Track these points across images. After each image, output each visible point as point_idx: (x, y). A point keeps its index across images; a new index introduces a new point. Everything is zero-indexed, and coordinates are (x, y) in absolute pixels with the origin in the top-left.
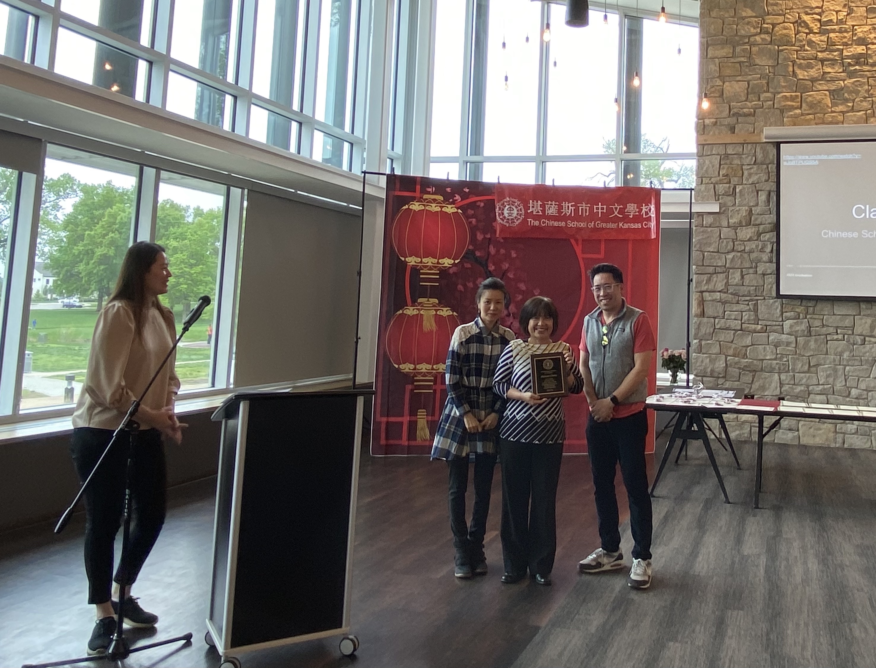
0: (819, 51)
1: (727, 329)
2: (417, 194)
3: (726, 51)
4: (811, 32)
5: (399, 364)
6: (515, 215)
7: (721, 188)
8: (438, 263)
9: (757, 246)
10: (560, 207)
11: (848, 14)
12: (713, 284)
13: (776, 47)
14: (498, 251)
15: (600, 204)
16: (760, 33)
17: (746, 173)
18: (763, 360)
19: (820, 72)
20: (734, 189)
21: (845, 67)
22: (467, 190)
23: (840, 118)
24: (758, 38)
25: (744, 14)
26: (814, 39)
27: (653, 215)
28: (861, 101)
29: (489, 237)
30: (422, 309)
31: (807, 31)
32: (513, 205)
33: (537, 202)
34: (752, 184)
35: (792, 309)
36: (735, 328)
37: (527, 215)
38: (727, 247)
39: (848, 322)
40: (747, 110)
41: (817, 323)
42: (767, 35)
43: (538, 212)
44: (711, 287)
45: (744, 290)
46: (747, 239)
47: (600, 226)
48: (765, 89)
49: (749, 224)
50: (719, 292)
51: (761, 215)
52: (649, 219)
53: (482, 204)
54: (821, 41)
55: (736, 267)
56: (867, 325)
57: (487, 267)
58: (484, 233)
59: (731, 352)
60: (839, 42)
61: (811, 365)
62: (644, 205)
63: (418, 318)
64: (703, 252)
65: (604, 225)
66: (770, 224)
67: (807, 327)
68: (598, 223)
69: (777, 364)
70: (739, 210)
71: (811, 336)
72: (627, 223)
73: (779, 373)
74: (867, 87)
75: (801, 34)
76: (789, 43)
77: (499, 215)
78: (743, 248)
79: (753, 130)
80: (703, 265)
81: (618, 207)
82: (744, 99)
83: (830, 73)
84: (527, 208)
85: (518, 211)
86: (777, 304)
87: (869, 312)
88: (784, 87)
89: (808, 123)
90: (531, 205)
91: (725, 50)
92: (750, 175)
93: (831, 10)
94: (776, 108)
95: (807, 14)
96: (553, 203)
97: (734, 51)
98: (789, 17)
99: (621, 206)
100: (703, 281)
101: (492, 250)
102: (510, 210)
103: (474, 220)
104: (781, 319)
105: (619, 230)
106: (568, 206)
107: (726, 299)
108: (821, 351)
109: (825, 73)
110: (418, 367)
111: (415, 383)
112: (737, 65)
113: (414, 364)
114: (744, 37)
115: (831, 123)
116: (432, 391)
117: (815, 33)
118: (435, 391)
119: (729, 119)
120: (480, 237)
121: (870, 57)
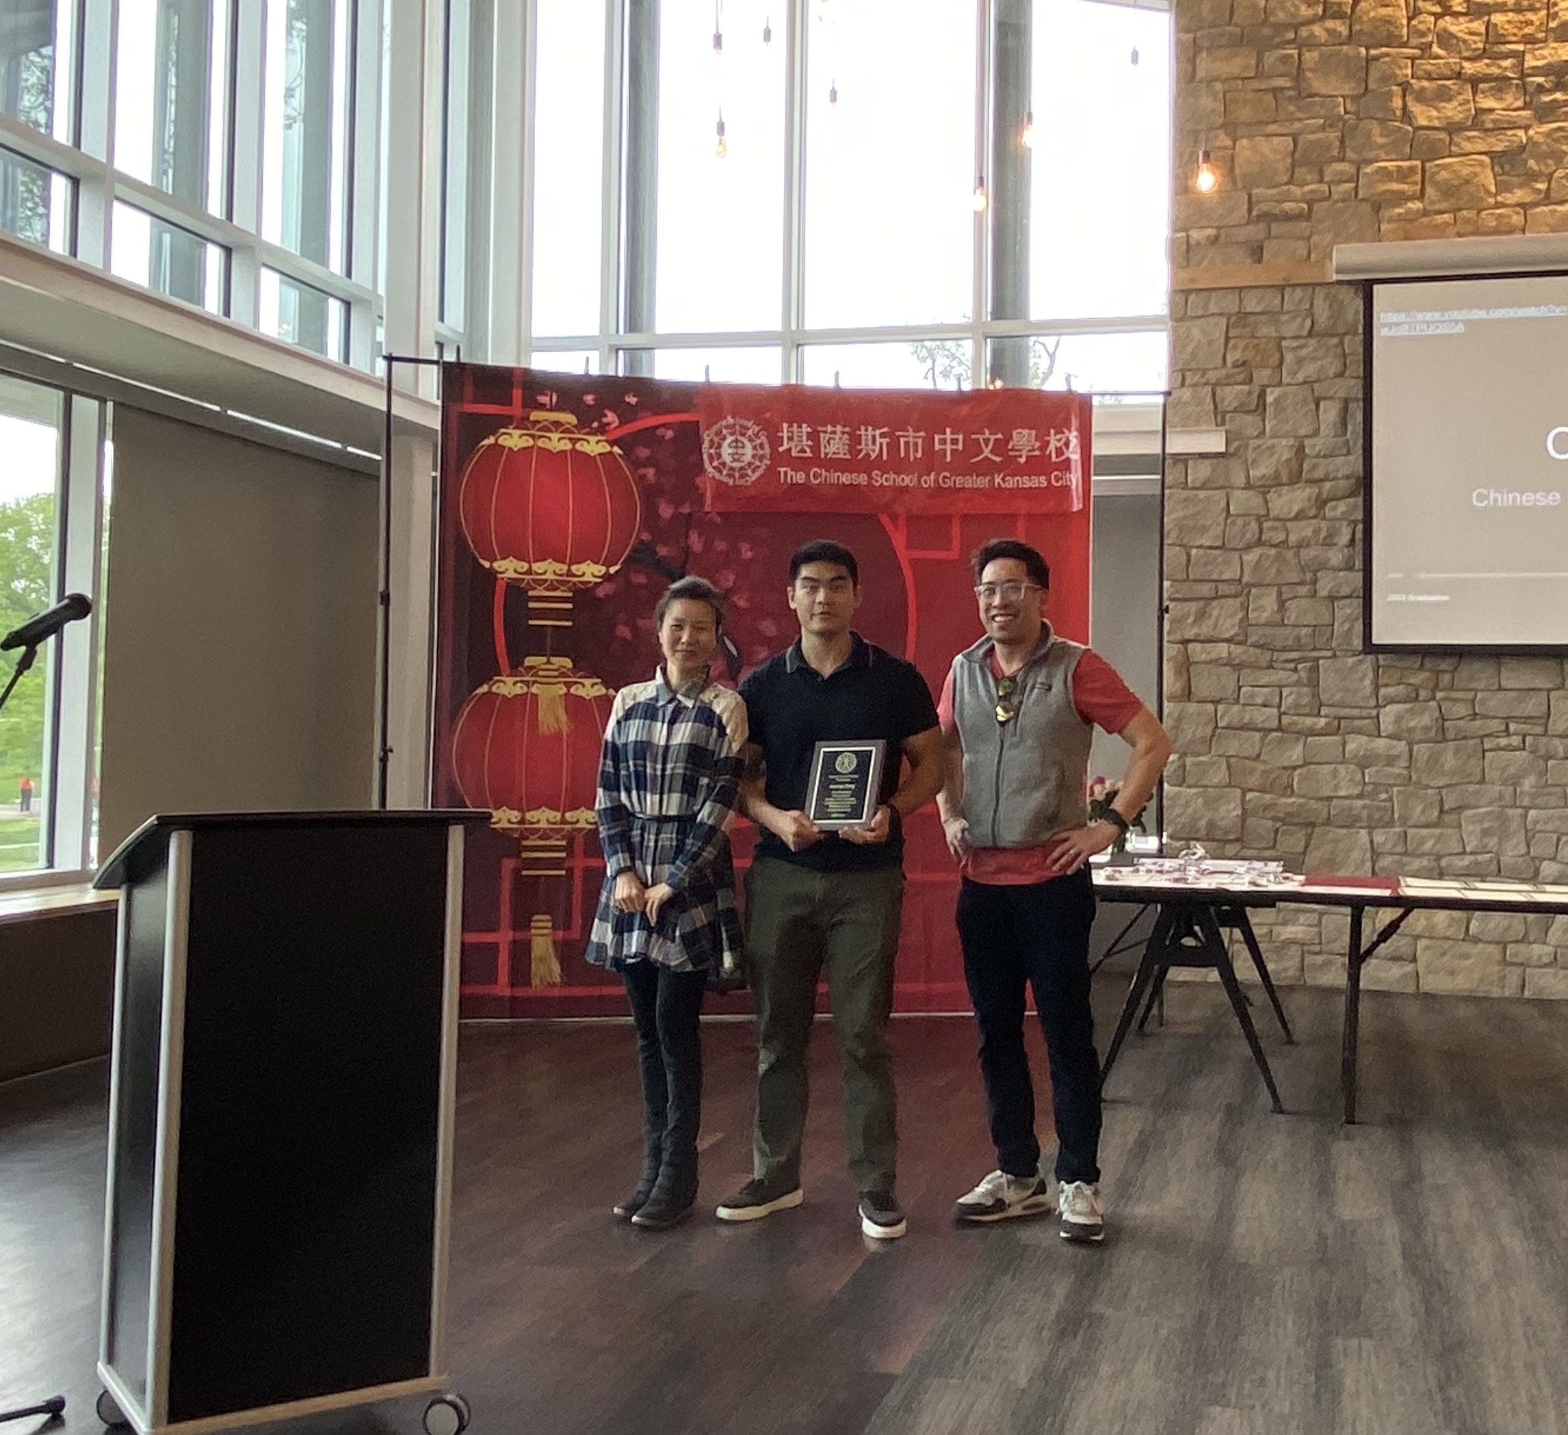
0: (1467, 59)
1: (1244, 728)
2: (516, 410)
3: (1241, 62)
4: (1449, 10)
7: (1230, 395)
8: (570, 573)
9: (1317, 531)
10: (855, 440)
12: (1210, 623)
13: (1363, 50)
14: (708, 546)
15: (948, 430)
16: (1324, 17)
17: (1289, 357)
18: (1330, 798)
19: (1469, 110)
20: (1262, 395)
21: (1530, 95)
22: (633, 400)
23: (1517, 219)
24: (1317, 29)
26: (1453, 29)
27: (1075, 456)
29: (688, 511)
30: (534, 682)
31: (1438, 9)
32: (743, 435)
33: (800, 426)
34: (1305, 383)
35: (1401, 678)
36: (1266, 725)
37: (779, 458)
38: (1243, 533)
39: (1533, 706)
40: (1293, 205)
41: (1462, 710)
42: (1339, 22)
43: (803, 450)
44: (1205, 629)
45: (1284, 636)
46: (1292, 515)
47: (950, 483)
48: (1335, 153)
49: (1296, 478)
50: (1228, 641)
51: (1325, 456)
52: (1066, 465)
53: (670, 434)
54: (1472, 33)
55: (1268, 580)
58: (676, 502)
59: (1253, 781)
60: (1515, 35)
61: (1446, 807)
62: (1052, 431)
63: (526, 703)
64: (1187, 548)
65: (959, 481)
66: (1347, 477)
67: (1437, 720)
68: (945, 477)
69: (1365, 807)
70: (1273, 446)
71: (1445, 740)
72: (1013, 475)
73: (1371, 829)
75: (1421, 18)
76: (1391, 40)
77: (711, 458)
78: (1282, 537)
79: (1306, 253)
80: (1187, 580)
81: (993, 437)
82: (1286, 179)
83: (1492, 110)
84: (775, 441)
85: (754, 448)
86: (1364, 666)
88: (1381, 147)
89: (1439, 231)
90: (785, 435)
91: (1239, 60)
92: (1299, 362)
94: (1363, 200)
96: (839, 428)
97: (1259, 61)
99: (1000, 436)
100: (1188, 615)
101: (696, 542)
102: (736, 447)
103: (650, 473)
104: (1373, 703)
105: (996, 493)
106: (874, 437)
107: (1244, 658)
108: (1470, 775)
109: (1481, 111)
110: (529, 816)
111: (525, 855)
112: (1270, 97)
113: (520, 810)
114: (1286, 27)
115: (1496, 232)
116: (563, 872)
117: (1457, 15)
118: (570, 871)
119: (1251, 228)
120: (666, 511)
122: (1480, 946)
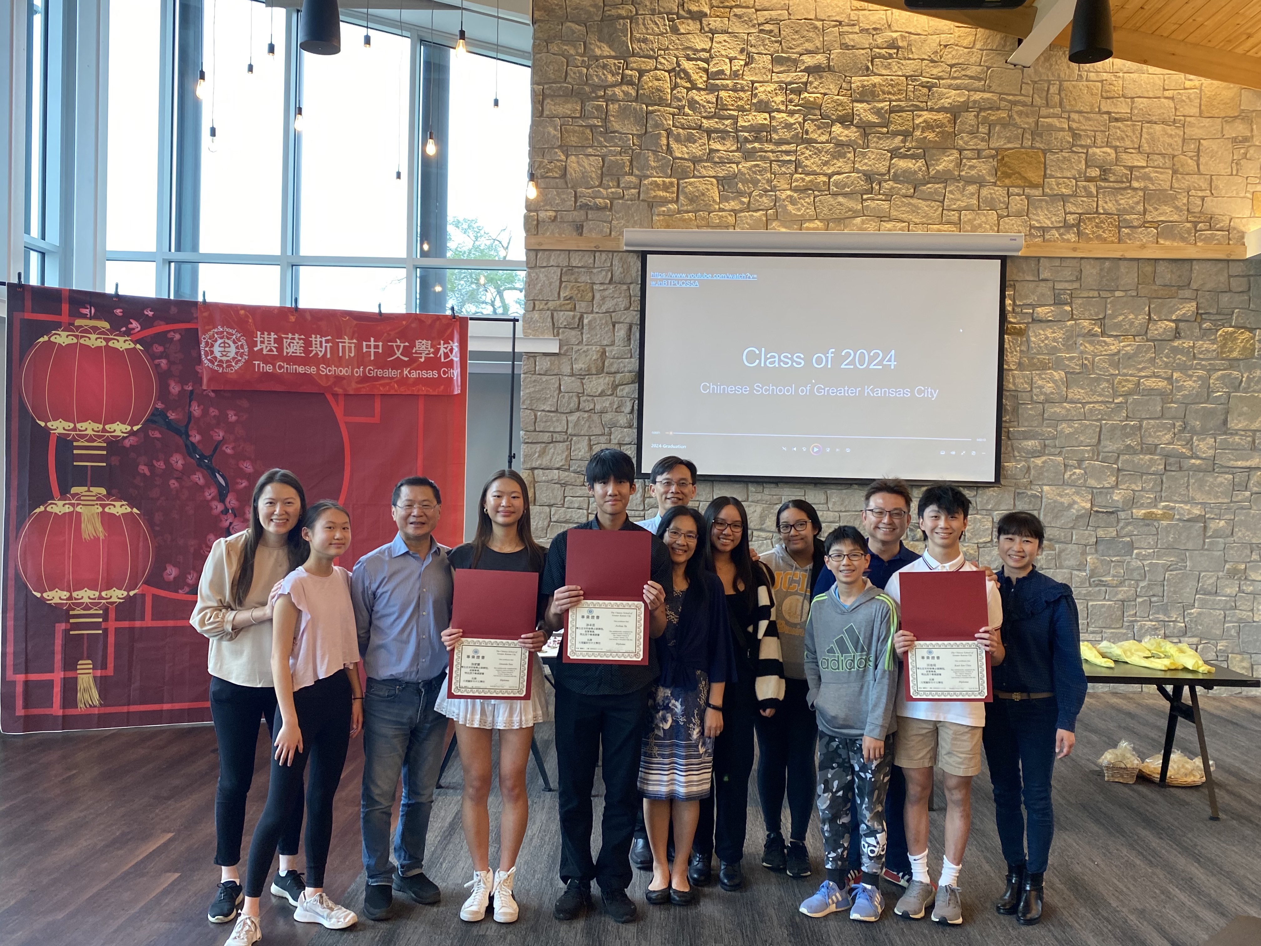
0: (705, 118)
1: (567, 522)
2: (64, 318)
3: (569, 108)
4: (694, 87)
5: (43, 591)
6: (232, 354)
7: (562, 318)
8: (104, 430)
9: (612, 404)
10: (308, 344)
11: (746, 64)
12: (548, 457)
13: (644, 106)
14: (205, 413)
15: (372, 339)
16: (621, 83)
17: (598, 296)
19: (706, 149)
20: (581, 318)
21: (741, 142)
22: (151, 314)
23: (731, 220)
24: (617, 91)
25: (598, 52)
26: (697, 98)
27: (456, 358)
28: (761, 196)
29: (190, 388)
30: (78, 504)
31: (688, 85)
32: (228, 338)
33: (269, 334)
34: (607, 312)
37: (254, 355)
38: (569, 404)
40: (601, 201)
42: (630, 87)
43: (271, 350)
44: (545, 462)
46: (597, 394)
47: (373, 374)
48: (627, 169)
49: (601, 371)
50: (558, 469)
51: (618, 358)
52: (450, 364)
53: (177, 337)
54: (709, 102)
55: (583, 433)
57: (188, 436)
58: (182, 382)
60: (733, 105)
62: (442, 342)
63: (74, 519)
64: (535, 411)
65: (380, 373)
66: (630, 372)
68: (370, 370)
70: (588, 350)
72: (416, 369)
74: (769, 175)
75: (679, 89)
76: (662, 102)
77: (206, 354)
78: (592, 406)
79: (608, 231)
80: (535, 431)
81: (402, 345)
82: (597, 183)
83: (718, 151)
84: (252, 344)
85: (237, 348)
87: (760, 497)
88: (654, 168)
89: (686, 223)
90: (259, 339)
91: (569, 106)
92: (603, 298)
93: (722, 55)
94: (643, 200)
95: (689, 59)
96: (297, 336)
97: (583, 109)
98: (663, 61)
99: (407, 344)
100: (535, 452)
101: (196, 410)
102: (225, 347)
103: (163, 363)
105: (403, 381)
106: (321, 342)
107: (568, 481)
109: (711, 151)
110: (75, 594)
111: (72, 621)
112: (588, 131)
113: (69, 591)
114: (599, 87)
115: (719, 226)
116: (101, 632)
117: (699, 89)
118: (106, 631)
119: (575, 213)
120: (174, 388)
121: (775, 130)
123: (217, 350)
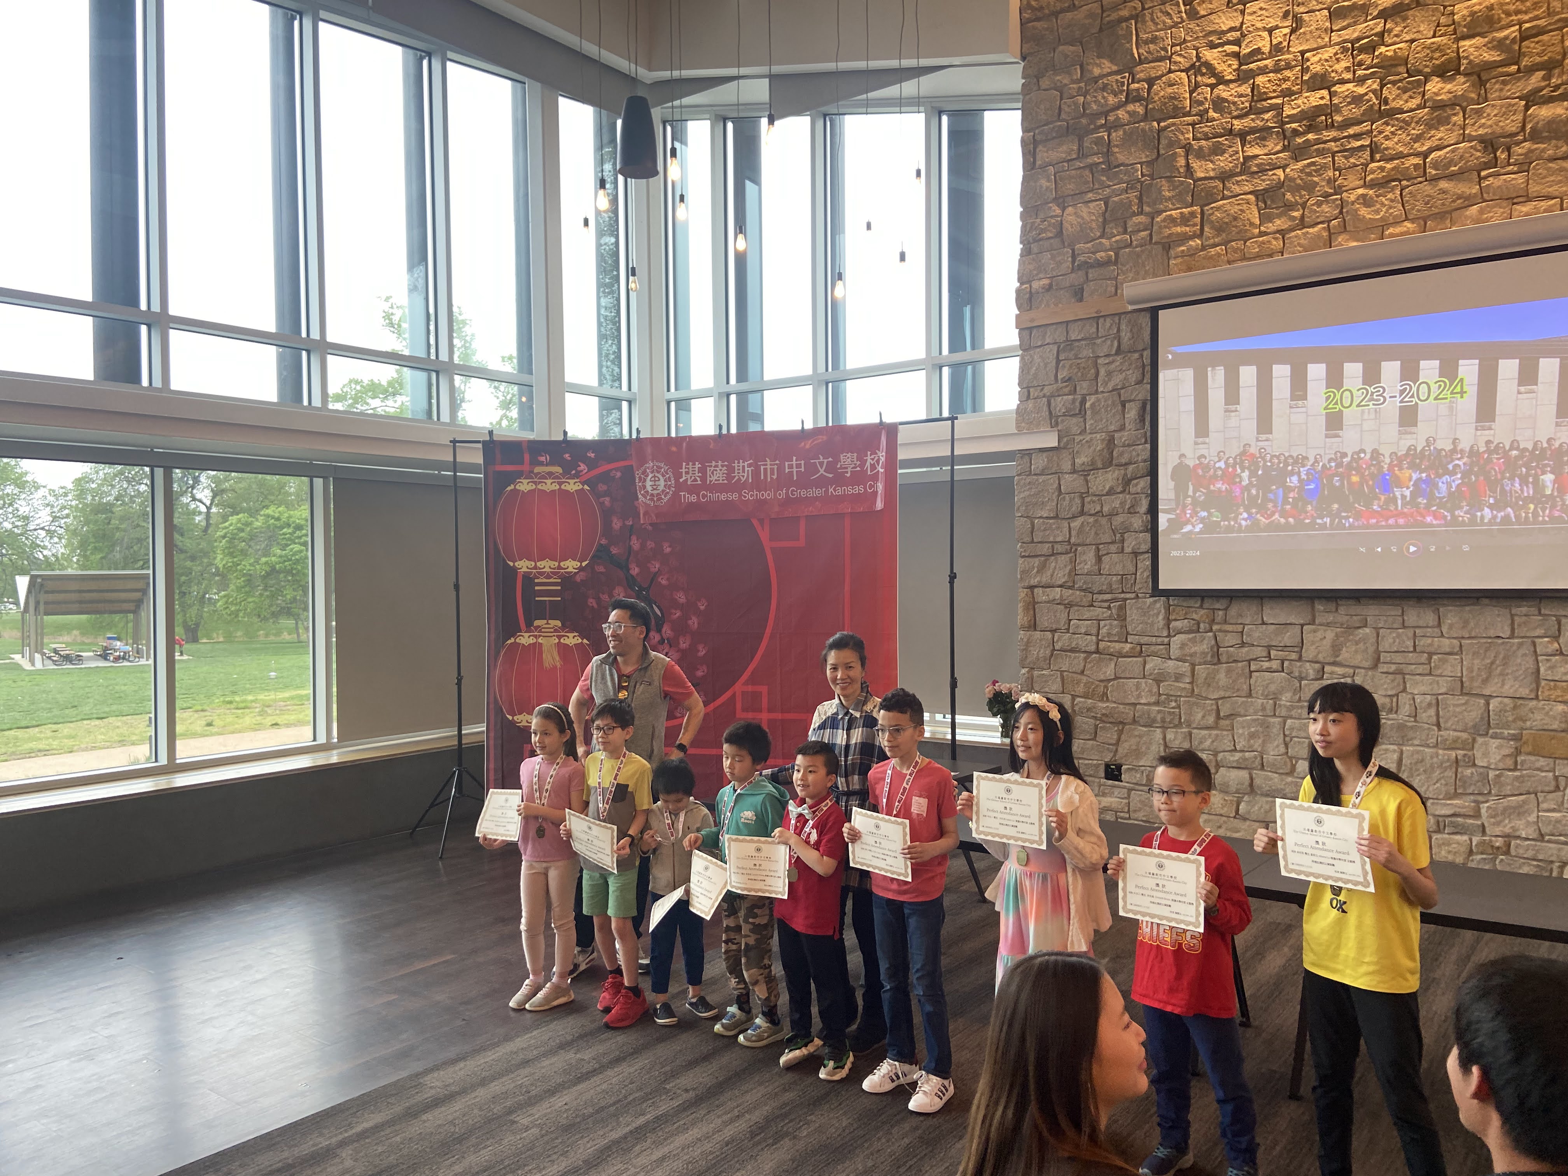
0: (1236, 117)
1: (1072, 650)
2: (526, 468)
3: (1065, 150)
4: (1220, 81)
5: (513, 715)
7: (1060, 404)
8: (559, 567)
9: (1122, 504)
10: (730, 470)
12: (1049, 573)
13: (1155, 124)
14: (644, 545)
15: (794, 458)
16: (1126, 102)
17: (1102, 372)
18: (1135, 704)
19: (1238, 159)
20: (1083, 402)
21: (1287, 139)
22: (592, 455)
23: (1277, 244)
24: (1121, 113)
26: (1225, 95)
27: (882, 469)
28: (1319, 204)
29: (630, 523)
30: (540, 636)
31: (1213, 81)
33: (694, 464)
34: (1113, 390)
35: (1186, 614)
36: (1087, 649)
37: (680, 487)
38: (1071, 507)
39: (1289, 637)
40: (1103, 254)
41: (1231, 639)
42: (1138, 104)
43: (695, 480)
44: (1045, 579)
45: (1100, 582)
46: (1105, 492)
47: (796, 495)
48: (1135, 208)
49: (1109, 463)
50: (1060, 586)
51: (1129, 445)
52: (877, 477)
53: (619, 474)
54: (1241, 96)
55: (1088, 541)
56: (1324, 642)
57: (628, 570)
58: (623, 518)
59: (1080, 689)
60: (1274, 91)
61: (1222, 714)
62: (869, 453)
63: (536, 649)
64: (1031, 519)
65: (803, 493)
66: (1145, 461)
67: (1212, 647)
68: (793, 491)
69: (1159, 712)
70: (1091, 439)
71: (1219, 662)
72: (841, 486)
73: (1164, 728)
75: (1199, 90)
76: (1178, 112)
78: (1098, 508)
79: (1113, 289)
80: (1032, 542)
81: (825, 461)
82: (1098, 234)
83: (1256, 156)
84: (678, 475)
86: (1158, 605)
87: (1331, 618)
88: (1170, 199)
89: (1214, 261)
90: (684, 471)
91: (1064, 147)
92: (1109, 374)
93: (1258, 29)
94: (1156, 243)
95: (1213, 46)
96: (720, 463)
97: (1080, 146)
98: (1178, 59)
99: (831, 459)
100: (1033, 568)
101: (635, 544)
103: (607, 500)
104: (1165, 633)
106: (743, 467)
107: (1071, 598)
108: (1238, 690)
109: (1247, 159)
112: (1087, 172)
114: (1098, 115)
115: (1258, 256)
117: (1227, 82)
119: (1073, 275)
120: (617, 524)
121: (1337, 109)
122: (1248, 823)
123: (649, 484)
